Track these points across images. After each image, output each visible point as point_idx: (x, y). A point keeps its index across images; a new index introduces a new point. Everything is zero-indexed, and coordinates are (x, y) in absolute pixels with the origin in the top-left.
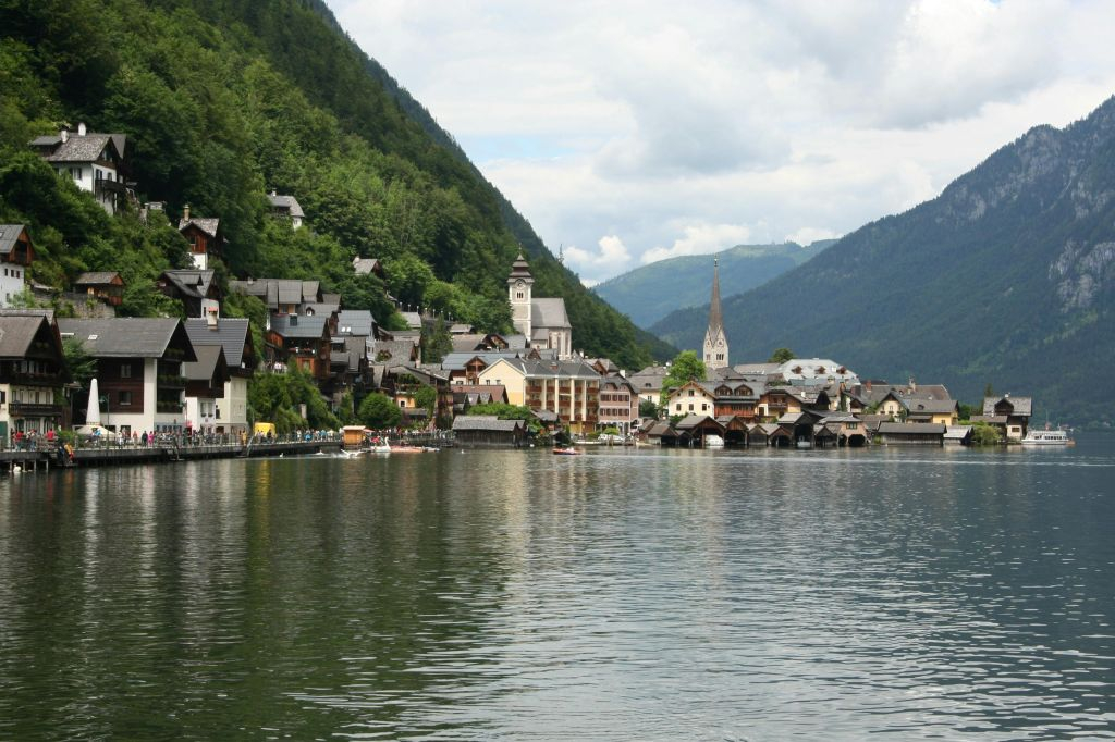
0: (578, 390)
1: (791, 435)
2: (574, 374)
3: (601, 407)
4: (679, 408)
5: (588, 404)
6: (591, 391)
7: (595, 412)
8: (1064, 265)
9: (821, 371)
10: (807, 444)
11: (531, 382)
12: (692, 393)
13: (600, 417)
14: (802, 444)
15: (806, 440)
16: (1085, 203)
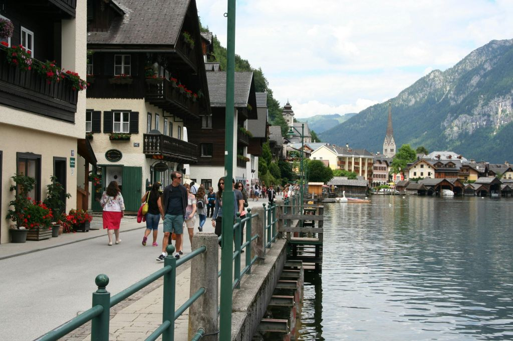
0: (363, 164)
1: (488, 190)
2: (362, 155)
3: (374, 173)
4: (415, 174)
5: (368, 171)
6: (370, 165)
7: (371, 176)
8: (447, 123)
9: (450, 157)
10: (496, 195)
11: (340, 158)
12: (422, 166)
13: (374, 179)
14: (493, 195)
15: (495, 193)
16: (454, 99)
